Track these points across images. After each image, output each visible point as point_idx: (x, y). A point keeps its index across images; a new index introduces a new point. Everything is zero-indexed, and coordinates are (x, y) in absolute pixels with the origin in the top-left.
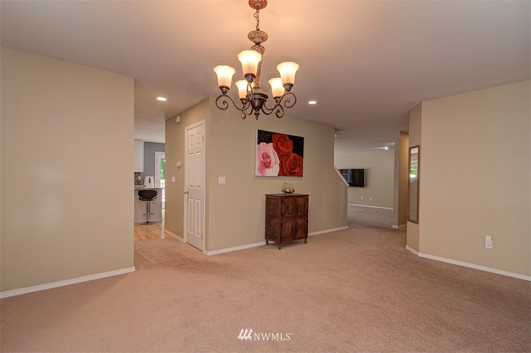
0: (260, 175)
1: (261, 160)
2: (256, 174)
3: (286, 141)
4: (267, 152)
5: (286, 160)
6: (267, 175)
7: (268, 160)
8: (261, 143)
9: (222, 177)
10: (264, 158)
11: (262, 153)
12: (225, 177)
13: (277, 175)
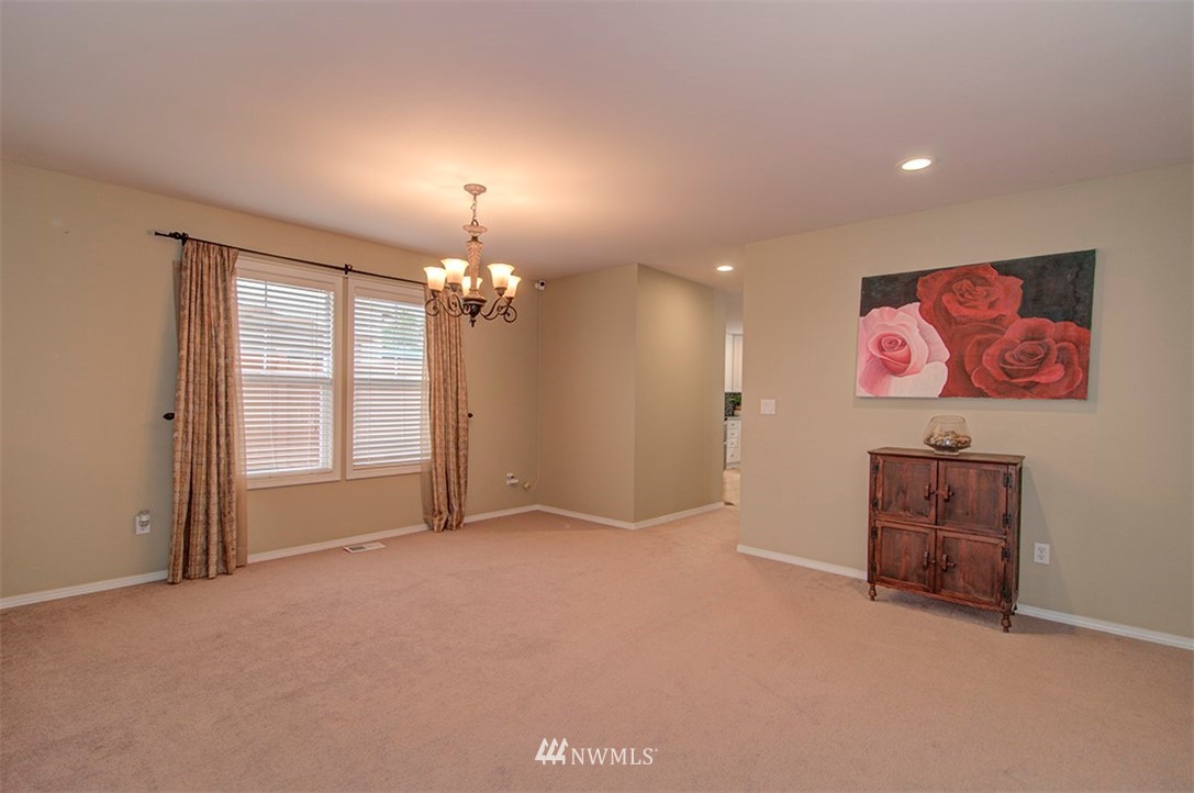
0: (870, 395)
1: (873, 356)
2: (859, 394)
3: (986, 282)
4: (896, 333)
5: (983, 345)
6: (892, 394)
7: (901, 353)
8: (874, 310)
9: (768, 401)
10: (882, 350)
11: (878, 335)
12: (773, 401)
13: (937, 396)
